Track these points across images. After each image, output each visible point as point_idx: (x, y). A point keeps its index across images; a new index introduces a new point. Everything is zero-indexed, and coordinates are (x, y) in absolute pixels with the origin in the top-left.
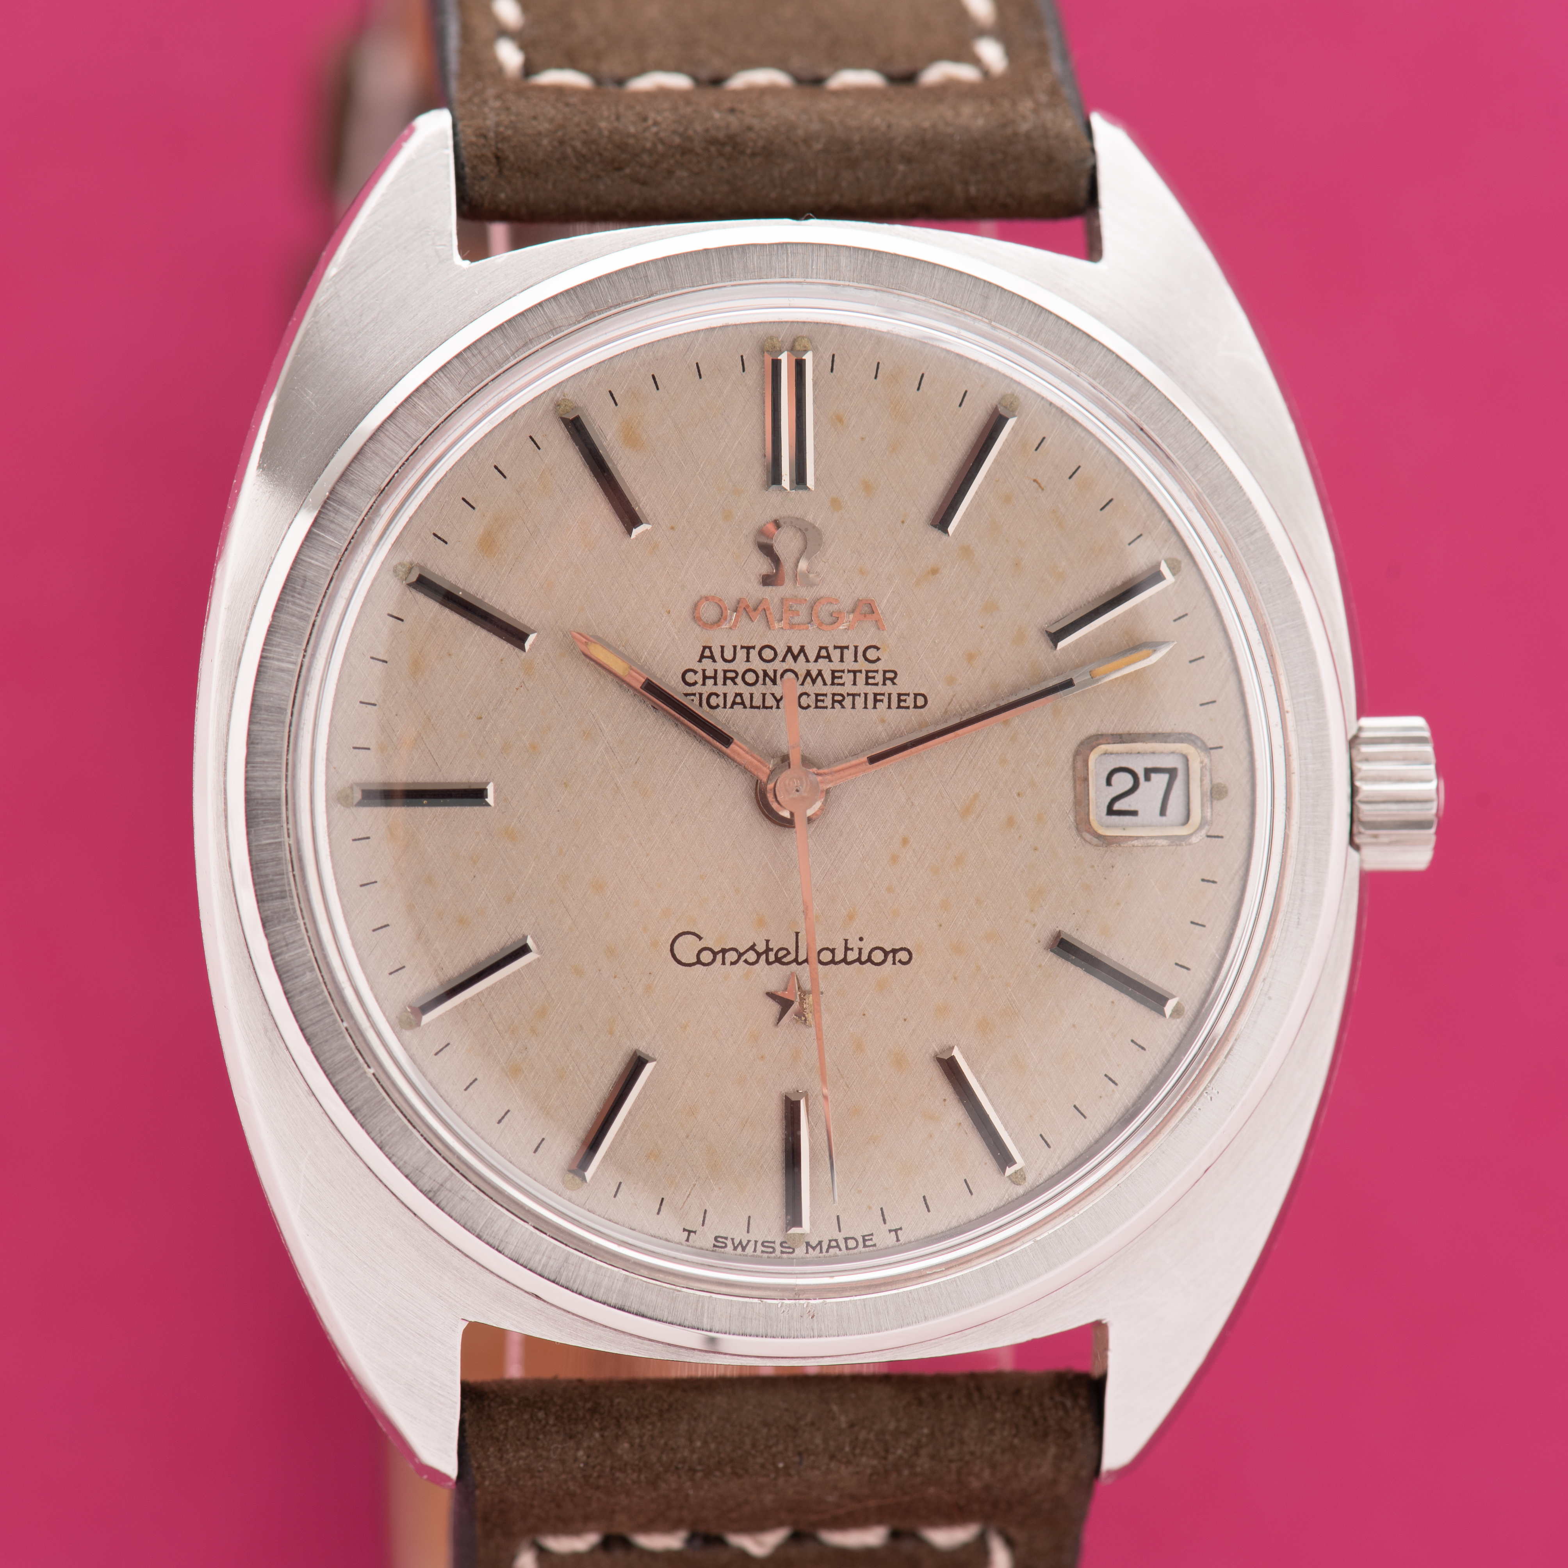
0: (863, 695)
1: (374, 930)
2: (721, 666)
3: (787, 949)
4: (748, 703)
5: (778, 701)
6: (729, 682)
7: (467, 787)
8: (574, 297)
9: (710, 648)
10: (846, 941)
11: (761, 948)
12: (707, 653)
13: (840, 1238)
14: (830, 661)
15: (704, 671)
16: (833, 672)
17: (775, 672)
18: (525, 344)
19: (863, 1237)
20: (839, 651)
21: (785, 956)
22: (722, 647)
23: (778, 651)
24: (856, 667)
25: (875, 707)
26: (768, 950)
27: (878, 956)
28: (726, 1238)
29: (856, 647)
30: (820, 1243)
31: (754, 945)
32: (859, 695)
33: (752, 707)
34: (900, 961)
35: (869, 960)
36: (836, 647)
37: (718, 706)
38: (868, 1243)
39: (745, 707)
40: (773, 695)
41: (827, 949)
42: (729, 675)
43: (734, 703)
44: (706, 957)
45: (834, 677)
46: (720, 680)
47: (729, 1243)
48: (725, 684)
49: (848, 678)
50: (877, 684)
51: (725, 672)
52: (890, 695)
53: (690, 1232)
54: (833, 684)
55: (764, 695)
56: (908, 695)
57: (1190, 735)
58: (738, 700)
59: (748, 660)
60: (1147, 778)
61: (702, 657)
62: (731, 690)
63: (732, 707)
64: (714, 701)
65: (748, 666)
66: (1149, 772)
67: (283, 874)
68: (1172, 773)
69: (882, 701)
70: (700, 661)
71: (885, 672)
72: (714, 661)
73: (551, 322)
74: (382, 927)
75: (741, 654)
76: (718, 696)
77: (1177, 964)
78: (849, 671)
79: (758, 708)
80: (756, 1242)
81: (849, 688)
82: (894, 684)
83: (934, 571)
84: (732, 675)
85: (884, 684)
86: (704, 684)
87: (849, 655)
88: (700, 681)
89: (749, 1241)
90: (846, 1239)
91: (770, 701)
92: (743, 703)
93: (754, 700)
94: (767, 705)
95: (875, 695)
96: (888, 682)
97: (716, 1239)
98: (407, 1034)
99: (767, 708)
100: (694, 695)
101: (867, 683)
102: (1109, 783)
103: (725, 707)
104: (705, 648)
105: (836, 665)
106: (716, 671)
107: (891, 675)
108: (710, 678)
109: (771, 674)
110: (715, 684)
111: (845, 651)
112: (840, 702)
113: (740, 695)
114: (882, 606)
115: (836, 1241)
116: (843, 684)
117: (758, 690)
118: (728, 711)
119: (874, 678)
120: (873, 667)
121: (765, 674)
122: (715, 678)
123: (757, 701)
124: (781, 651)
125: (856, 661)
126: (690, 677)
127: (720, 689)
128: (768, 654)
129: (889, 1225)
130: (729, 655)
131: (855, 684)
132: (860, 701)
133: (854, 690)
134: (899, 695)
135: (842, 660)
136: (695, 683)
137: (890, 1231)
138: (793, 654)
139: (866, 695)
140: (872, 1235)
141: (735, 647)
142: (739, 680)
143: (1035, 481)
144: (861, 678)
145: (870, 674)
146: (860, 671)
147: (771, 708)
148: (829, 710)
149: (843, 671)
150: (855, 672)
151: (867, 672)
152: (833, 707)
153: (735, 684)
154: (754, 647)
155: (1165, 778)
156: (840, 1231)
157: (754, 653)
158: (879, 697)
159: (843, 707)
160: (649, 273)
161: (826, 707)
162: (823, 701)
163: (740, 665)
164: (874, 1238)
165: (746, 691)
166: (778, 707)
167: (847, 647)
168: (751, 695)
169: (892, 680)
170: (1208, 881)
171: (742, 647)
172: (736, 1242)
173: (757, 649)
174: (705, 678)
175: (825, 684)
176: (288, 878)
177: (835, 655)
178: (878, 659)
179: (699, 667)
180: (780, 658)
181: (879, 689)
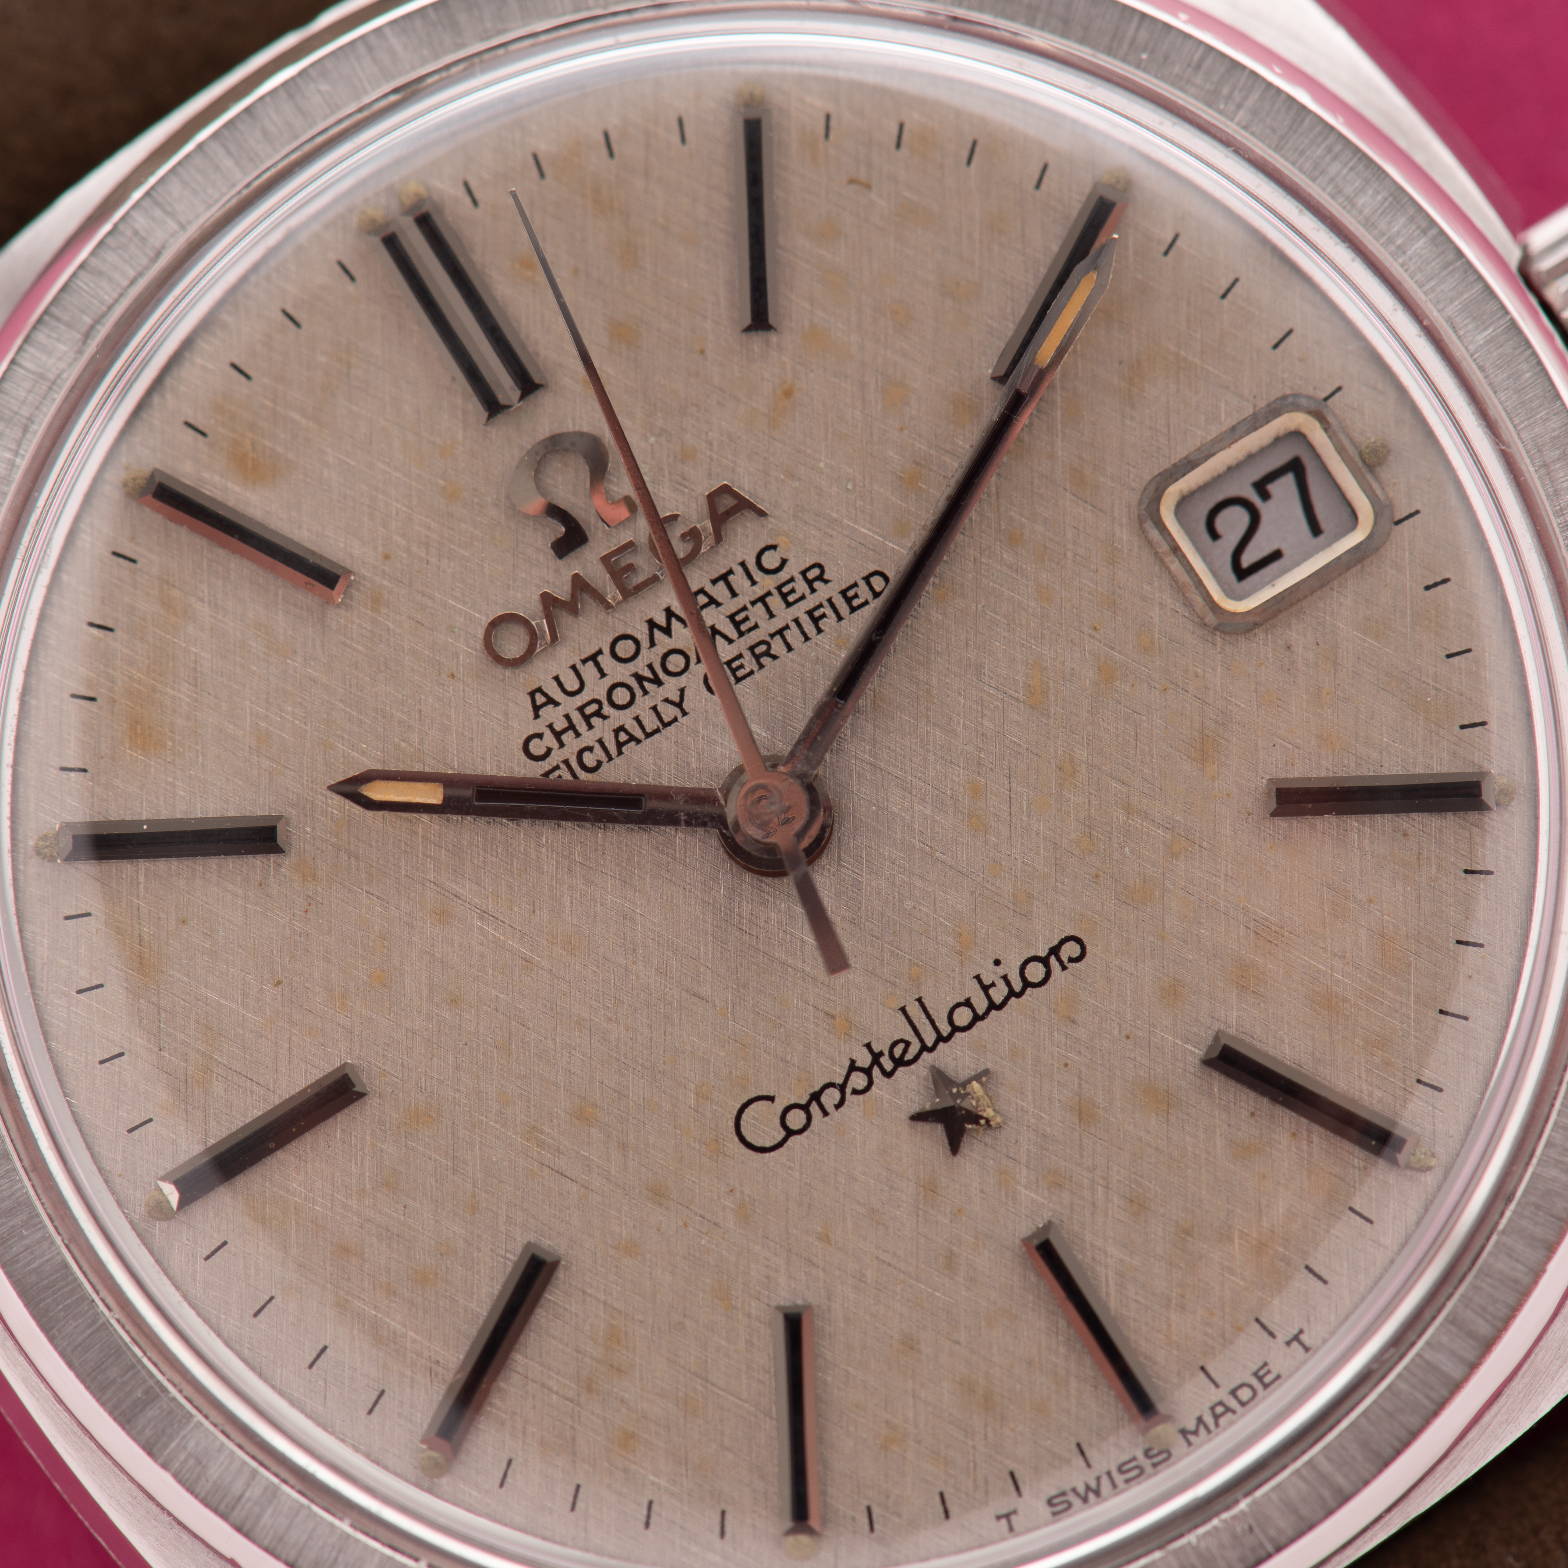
0: (793, 625)
1: (311, 1366)
2: (569, 705)
3: (902, 1041)
4: (638, 733)
5: (679, 705)
6: (595, 721)
7: (317, 1089)
8: (53, 323)
9: (539, 690)
10: (978, 978)
11: (864, 1059)
12: (540, 699)
13: (1222, 1395)
14: (718, 604)
15: (551, 726)
16: (732, 617)
17: (650, 667)
18: (26, 429)
19: (1256, 1374)
20: (721, 584)
21: (905, 1051)
22: (557, 679)
23: (639, 636)
24: (759, 591)
25: (820, 631)
26: (876, 1057)
27: (1036, 972)
28: (1063, 1494)
29: (743, 564)
30: (1200, 1420)
31: (853, 1062)
32: (787, 627)
33: (648, 735)
34: (1071, 960)
35: (1027, 984)
36: (714, 582)
37: (599, 764)
38: (1267, 1379)
39: (638, 741)
40: (667, 700)
41: (958, 1005)
42: (589, 710)
43: (620, 745)
44: (796, 1119)
45: (737, 625)
46: (582, 727)
47: (1072, 1497)
48: (590, 727)
49: (757, 613)
50: (803, 597)
51: (581, 709)
52: (830, 600)
53: (1007, 1516)
54: (741, 634)
55: (654, 708)
56: (855, 585)
57: (1284, 397)
58: (623, 737)
59: (603, 675)
60: (1265, 496)
61: (536, 709)
62: (603, 729)
63: (620, 753)
64: (589, 759)
65: (608, 682)
66: (1261, 487)
67: (133, 1366)
68: (1296, 467)
69: (824, 616)
70: (537, 716)
71: (804, 573)
72: (557, 704)
73: (42, 377)
74: (319, 1356)
75: (589, 672)
76: (590, 749)
77: (1463, 727)
78: (753, 603)
79: (657, 731)
80: (1109, 1474)
81: (767, 627)
82: (826, 582)
83: (788, 393)
84: (594, 707)
85: (813, 590)
86: (562, 745)
87: (739, 580)
88: (554, 744)
89: (1098, 1479)
90: (1233, 1393)
91: (669, 712)
92: (632, 738)
93: (645, 722)
94: (666, 719)
95: (810, 613)
96: (817, 585)
97: (1050, 1502)
98: (444, 1482)
99: (669, 724)
100: (557, 768)
101: (789, 605)
102: (1214, 535)
103: (610, 758)
104: (532, 694)
105: (731, 606)
106: (567, 717)
107: (815, 572)
108: (565, 731)
109: (647, 674)
110: (578, 735)
111: (731, 578)
112: (767, 653)
113: (622, 728)
114: (745, 487)
115: (1221, 1403)
116: (756, 626)
117: (643, 705)
118: (617, 761)
119: (793, 591)
120: (783, 576)
121: (639, 678)
122: (571, 727)
123: (651, 723)
124: (641, 632)
125: (754, 583)
126: (536, 748)
127: (589, 738)
128: (625, 649)
129: (1282, 1338)
130: (572, 684)
131: (772, 615)
132: (792, 634)
133: (776, 624)
134: (843, 593)
135: (734, 594)
136: (549, 751)
137: (1288, 1343)
138: (660, 628)
139: (796, 621)
140: (1265, 1364)
141: (574, 668)
142: (607, 709)
143: (852, 181)
144: (775, 602)
145: (785, 590)
146: (769, 594)
147: (675, 720)
148: (757, 676)
149: (745, 608)
150: (762, 599)
151: (779, 588)
152: (761, 666)
153: (605, 717)
154: (600, 652)
155: (1288, 481)
156: (1217, 1386)
157: (605, 660)
158: (817, 614)
159: (775, 657)
160: (137, 226)
161: (752, 673)
162: (742, 666)
163: (596, 689)
164: (1271, 1366)
165: (625, 718)
166: (684, 713)
167: (731, 572)
168: (637, 719)
169: (820, 578)
170: (1436, 585)
171: (584, 661)
172: (1081, 1489)
173: (606, 650)
174: (558, 735)
175: (730, 641)
176: (144, 1367)
177: (720, 591)
178: (784, 562)
179: (539, 726)
180: (645, 643)
181: (811, 602)
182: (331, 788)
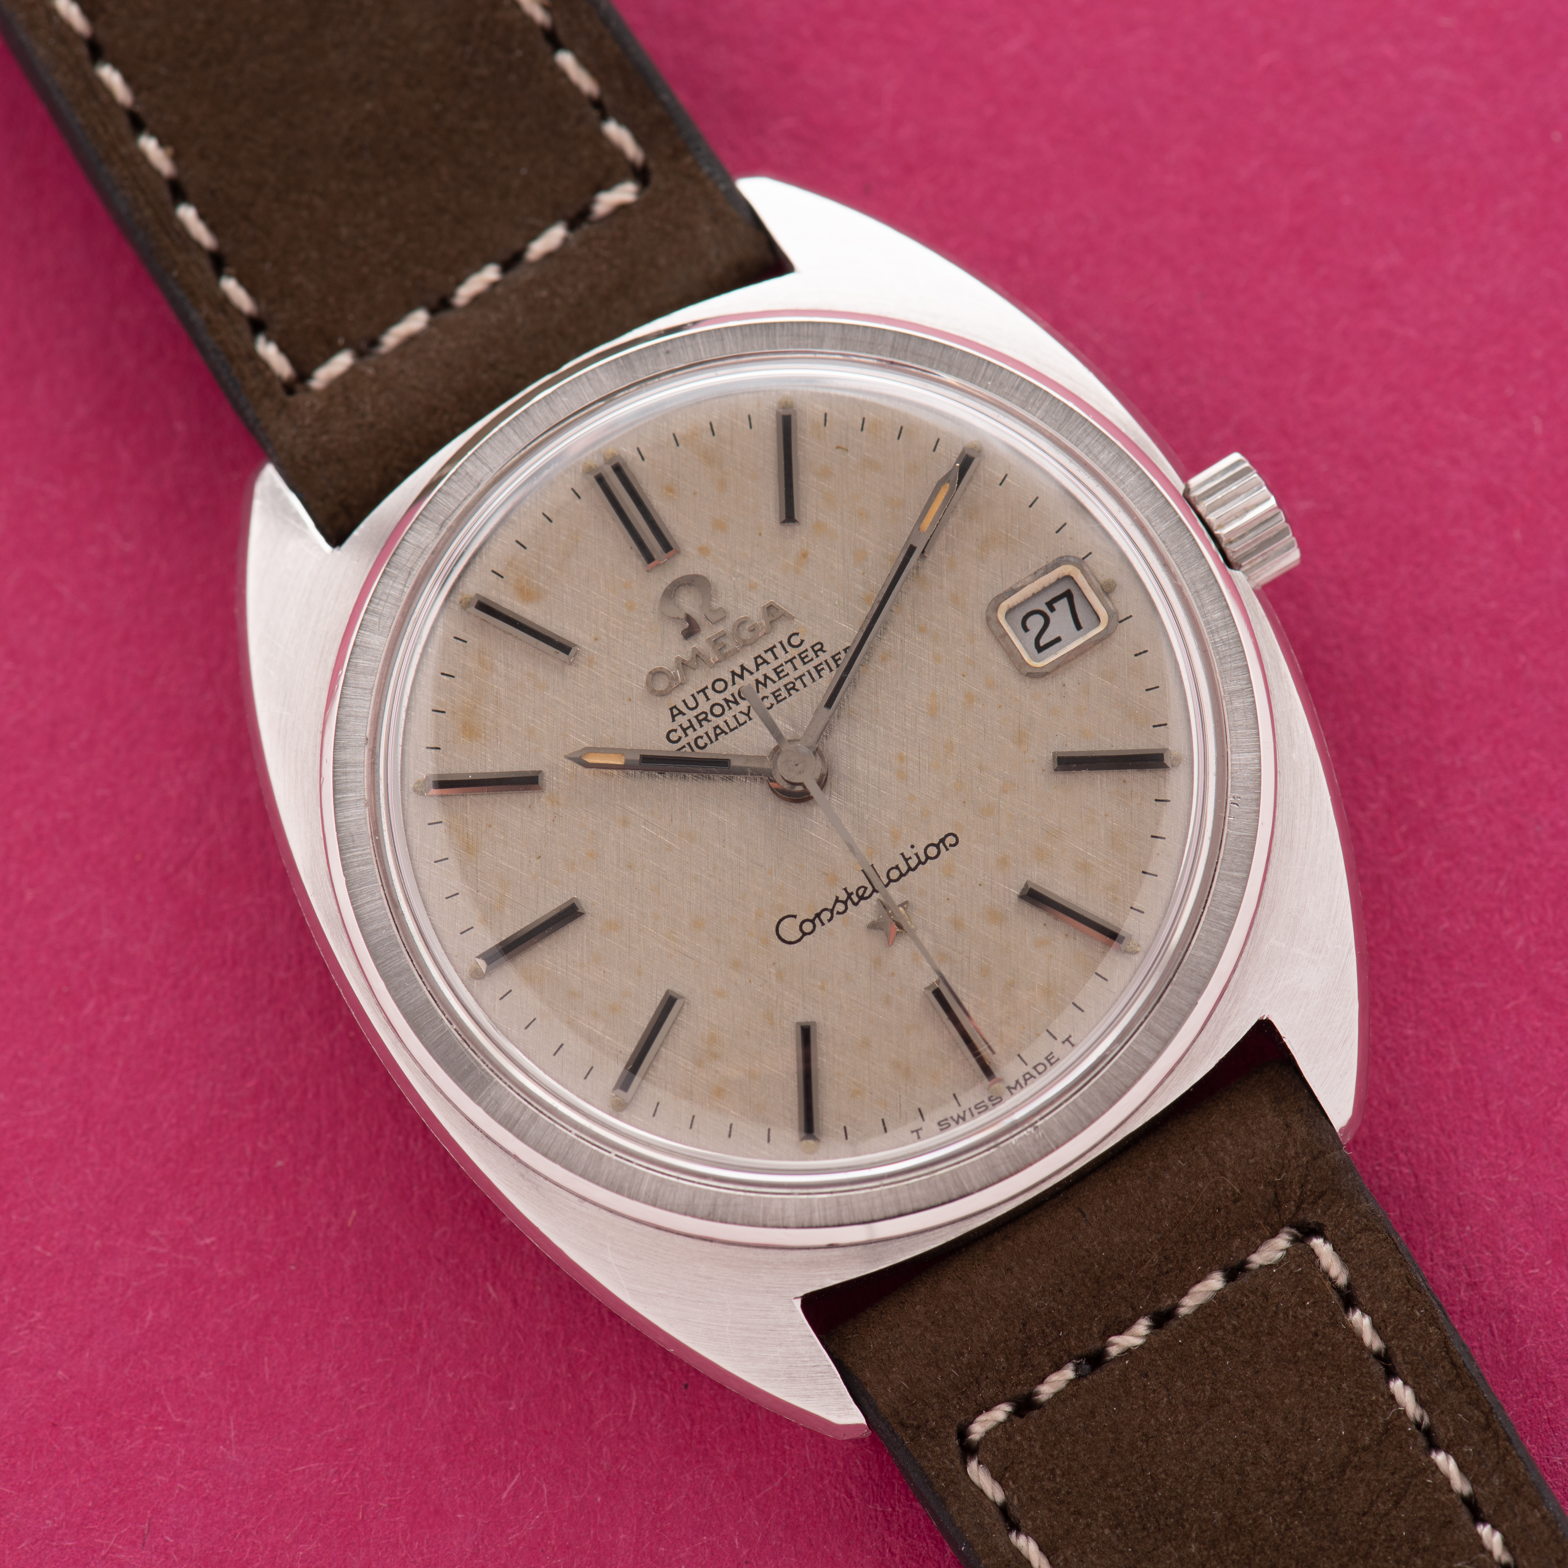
0: (807, 674)
1: (555, 1054)
2: (691, 715)
3: (863, 887)
4: (727, 730)
5: (748, 715)
6: (704, 723)
7: (559, 911)
8: (424, 519)
9: (675, 707)
10: (902, 854)
11: (843, 896)
12: (675, 712)
13: (1029, 1069)
14: (768, 663)
15: (681, 726)
16: (775, 670)
17: (733, 695)
18: (409, 574)
19: (1046, 1058)
20: (770, 652)
21: (864, 892)
22: (684, 701)
23: (727, 680)
24: (789, 657)
25: (821, 677)
26: (849, 895)
27: (932, 851)
28: (946, 1119)
29: (781, 643)
30: (1017, 1082)
31: (837, 898)
32: (804, 675)
33: (731, 730)
34: (951, 845)
35: (928, 858)
36: (766, 652)
37: (706, 745)
38: (1052, 1061)
39: (726, 733)
40: (741, 712)
41: (892, 868)
42: (701, 717)
43: (717, 735)
44: (808, 927)
45: (778, 674)
46: (697, 725)
47: (950, 1121)
48: (701, 726)
49: (788, 668)
50: (812, 659)
51: (697, 717)
52: (826, 661)
53: (917, 1131)
54: (780, 678)
55: (735, 716)
56: (839, 653)
57: (1062, 557)
58: (718, 731)
59: (708, 699)
60: (1052, 609)
61: (673, 717)
62: (708, 727)
63: (717, 739)
64: (701, 743)
65: (711, 703)
66: (1050, 605)
67: (463, 1053)
68: (1068, 595)
69: (823, 669)
70: (674, 720)
71: (812, 647)
72: (684, 714)
73: (418, 547)
74: (559, 1049)
75: (701, 698)
76: (701, 737)
77: (1154, 726)
78: (786, 662)
79: (736, 728)
80: (970, 1109)
81: (794, 675)
82: (824, 651)
83: (805, 555)
84: (703, 716)
85: (817, 656)
86: (686, 735)
87: (779, 651)
88: (683, 735)
89: (964, 1112)
90: (1035, 1068)
91: (742, 718)
92: (723, 732)
93: (730, 723)
94: (741, 722)
95: (816, 668)
96: (819, 653)
97: (939, 1124)
98: (624, 1114)
99: (743, 724)
100: (684, 747)
101: (805, 663)
102: (1026, 629)
103: (712, 742)
104: (671, 709)
105: (775, 664)
106: (689, 721)
107: (819, 647)
108: (688, 728)
109: (731, 699)
110: (695, 730)
111: (775, 650)
112: (793, 688)
113: (718, 727)
114: (783, 602)
115: (1028, 1073)
116: (788, 674)
117: (728, 716)
118: (715, 743)
119: (807, 656)
120: (802, 648)
121: (727, 701)
122: (692, 726)
123: (733, 724)
124: (728, 677)
125: (786, 652)
126: (673, 736)
127: (700, 732)
128: (720, 686)
129: (1060, 1040)
130: (692, 704)
131: (796, 669)
132: (806, 679)
133: (798, 674)
134: (833, 657)
135: (776, 658)
136: (680, 738)
137: (1063, 1042)
138: (738, 675)
139: (809, 672)
140: (1052, 1053)
141: (693, 696)
142: (710, 717)
143: (838, 448)
144: (798, 662)
145: (803, 656)
146: (794, 658)
147: (746, 722)
148: (788, 700)
149: (782, 665)
150: (791, 661)
151: (800, 655)
152: (790, 695)
153: (709, 721)
154: (707, 687)
155: (1064, 602)
156: (1026, 1064)
157: (709, 692)
158: (819, 668)
159: (797, 690)
160: (468, 470)
161: (785, 698)
162: (780, 695)
163: (704, 706)
164: (1054, 1054)
165: (720, 721)
166: (750, 719)
167: (775, 646)
168: (726, 722)
169: (821, 650)
170: (1140, 653)
171: (698, 692)
172: (955, 1117)
173: (710, 687)
174: (684, 730)
175: (774, 682)
176: (468, 1053)
177: (769, 656)
178: (802, 641)
179: (675, 726)
180: (730, 683)
181: (816, 662)
182: (566, 757)
